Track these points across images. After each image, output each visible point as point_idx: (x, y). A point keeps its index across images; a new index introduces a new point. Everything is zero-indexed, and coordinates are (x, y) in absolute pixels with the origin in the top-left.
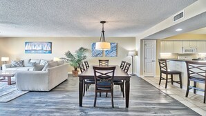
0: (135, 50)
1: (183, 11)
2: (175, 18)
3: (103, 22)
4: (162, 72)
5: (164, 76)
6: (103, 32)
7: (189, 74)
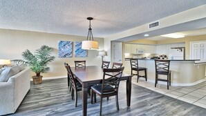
0: (103, 51)
1: (158, 21)
2: (150, 26)
3: (90, 19)
4: (133, 69)
5: (134, 72)
6: (90, 29)
7: (156, 69)
